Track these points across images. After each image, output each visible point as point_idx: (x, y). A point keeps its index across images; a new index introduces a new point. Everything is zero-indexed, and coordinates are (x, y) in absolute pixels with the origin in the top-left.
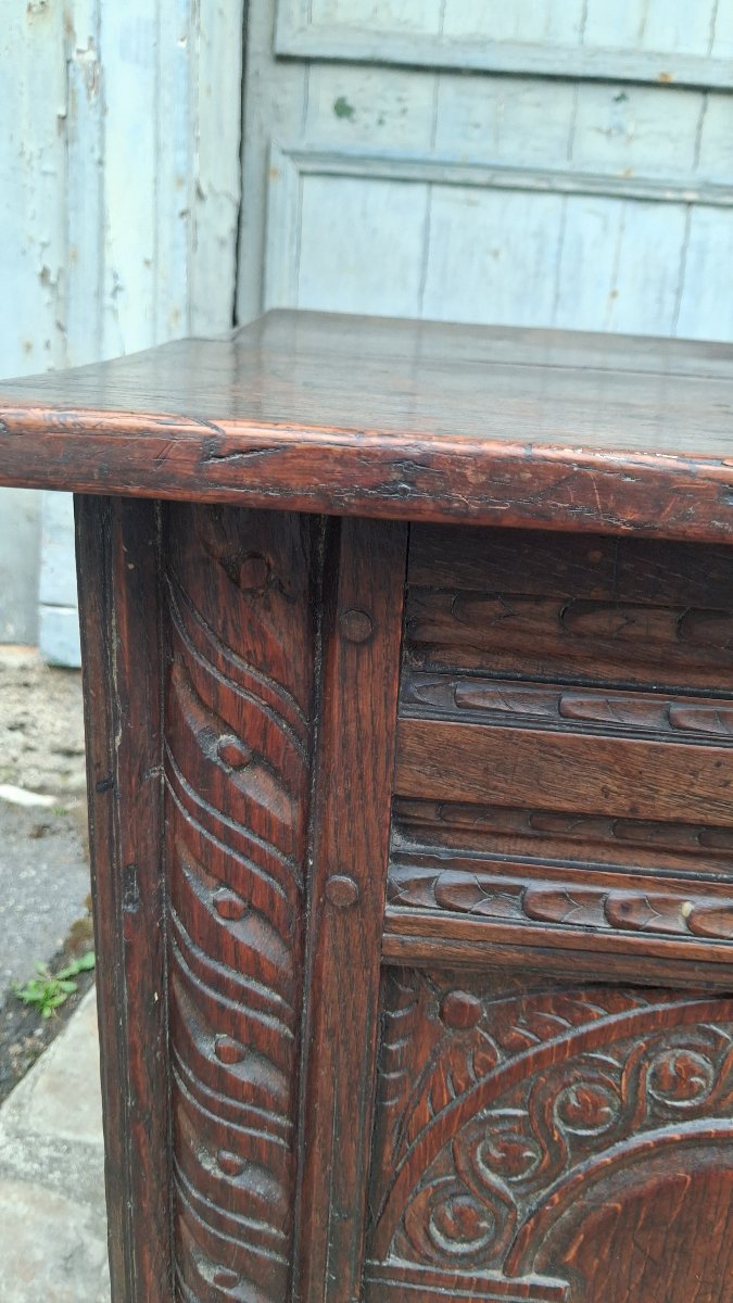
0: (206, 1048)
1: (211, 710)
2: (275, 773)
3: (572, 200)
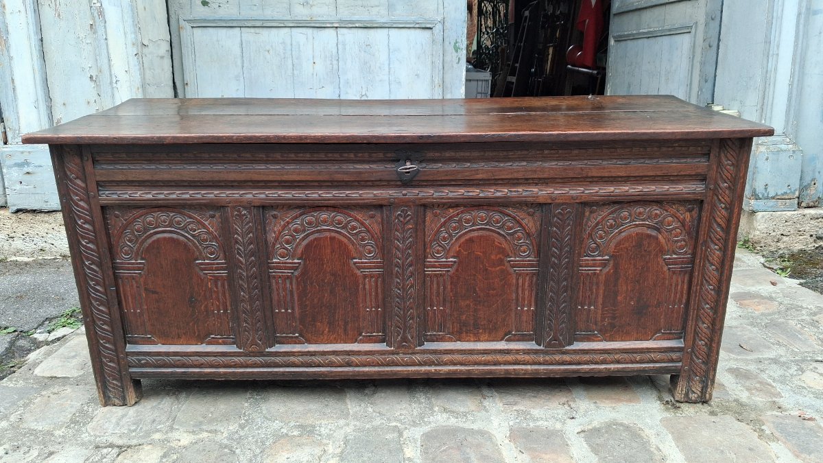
0: (79, 223)
1: (70, 171)
2: (80, 179)
3: (293, 29)
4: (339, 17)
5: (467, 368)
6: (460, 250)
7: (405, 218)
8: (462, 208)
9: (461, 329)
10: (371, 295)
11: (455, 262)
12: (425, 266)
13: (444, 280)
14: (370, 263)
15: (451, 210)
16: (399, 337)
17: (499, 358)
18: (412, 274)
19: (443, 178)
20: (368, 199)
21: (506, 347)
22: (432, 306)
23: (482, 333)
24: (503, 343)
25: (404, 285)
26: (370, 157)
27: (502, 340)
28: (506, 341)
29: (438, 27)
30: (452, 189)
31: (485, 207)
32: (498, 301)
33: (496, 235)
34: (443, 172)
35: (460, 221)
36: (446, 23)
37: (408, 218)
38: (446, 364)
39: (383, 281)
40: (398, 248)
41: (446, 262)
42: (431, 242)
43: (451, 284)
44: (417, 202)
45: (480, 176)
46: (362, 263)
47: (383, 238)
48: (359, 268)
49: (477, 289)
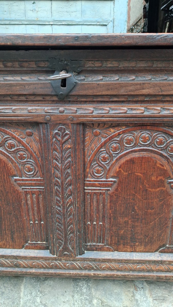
3: (27, 26)
4: (53, 18)
5: (123, 273)
6: (120, 171)
7: (63, 137)
8: (124, 128)
9: (118, 241)
10: (33, 210)
11: (114, 182)
12: (84, 185)
13: (104, 199)
14: (31, 180)
15: (112, 130)
16: (61, 248)
17: (153, 267)
18: (71, 193)
19: (104, 93)
20: (21, 116)
21: (160, 259)
22: (92, 221)
23: (138, 246)
24: (157, 253)
25: (64, 202)
26: (21, 67)
27: (156, 251)
28: (159, 252)
29: (110, 25)
30: (113, 106)
31: (149, 127)
32: (155, 219)
33: (159, 157)
34: (104, 85)
35: (120, 142)
36: (115, 22)
37: (66, 137)
38: (104, 269)
39: (44, 198)
40: (56, 167)
41: (106, 181)
42: (91, 162)
43: (110, 202)
44: (76, 120)
45: (145, 92)
46: (23, 180)
47: (42, 157)
48: (20, 185)
49: (136, 208)
